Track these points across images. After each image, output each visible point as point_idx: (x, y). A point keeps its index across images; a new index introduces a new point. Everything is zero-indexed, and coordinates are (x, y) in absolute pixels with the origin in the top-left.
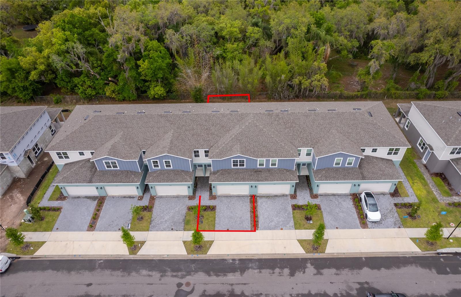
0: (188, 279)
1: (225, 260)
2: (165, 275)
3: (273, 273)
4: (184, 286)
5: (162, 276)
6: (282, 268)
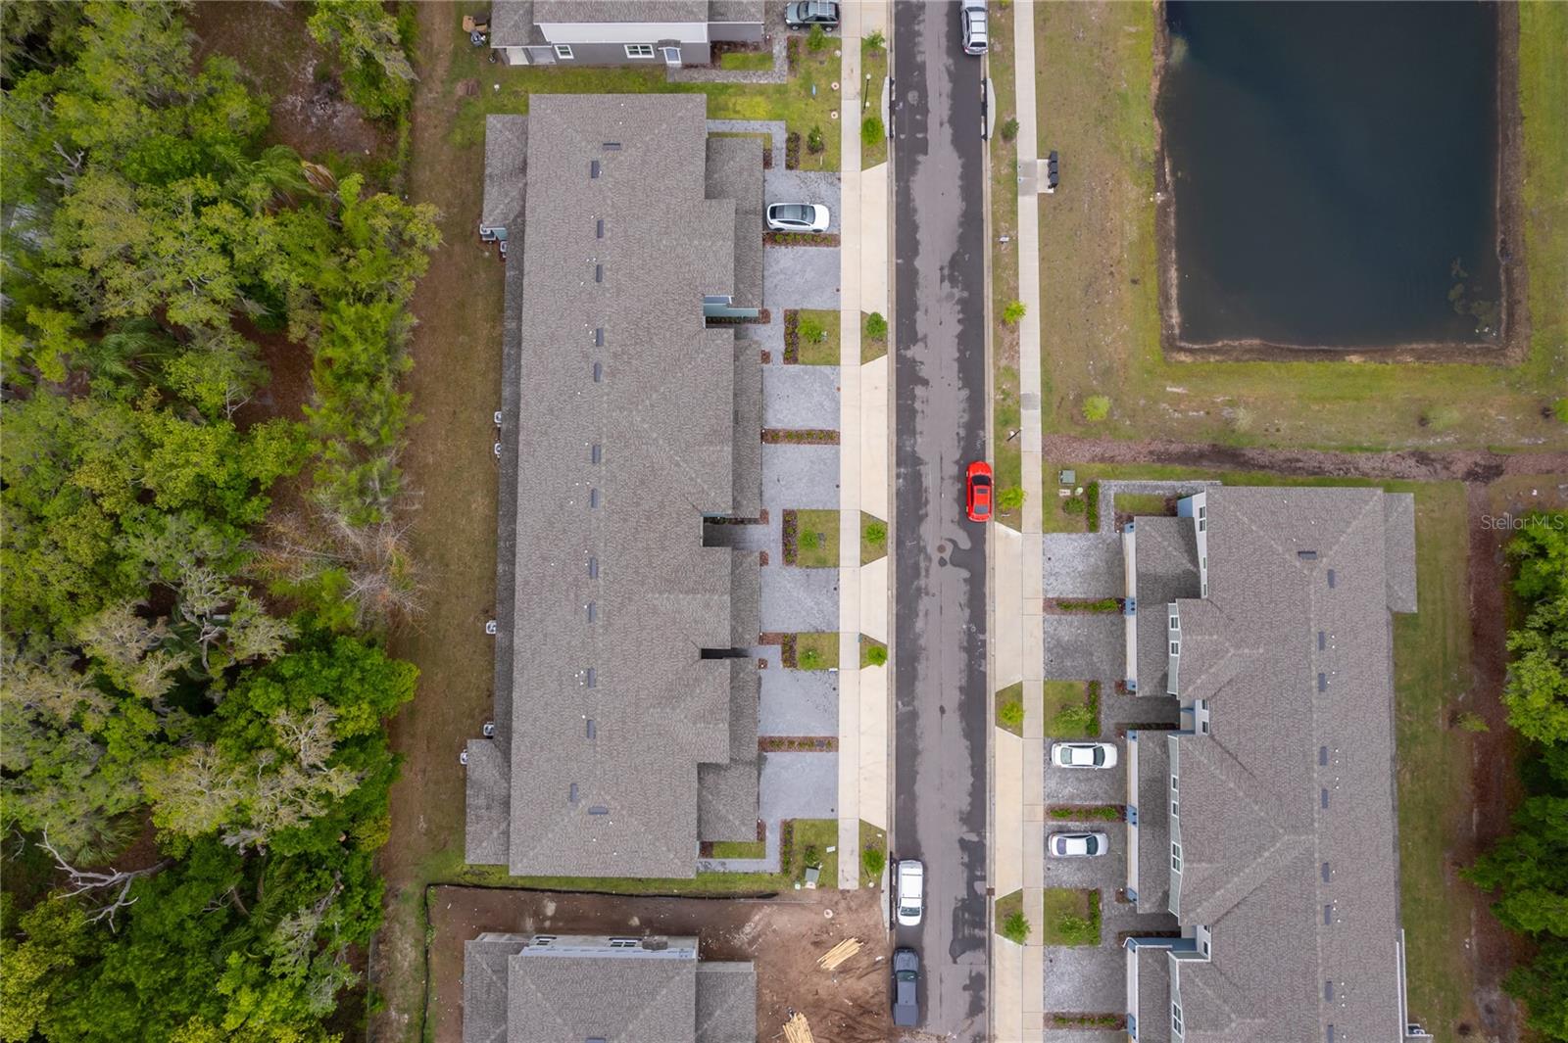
0: (931, 550)
1: (898, 492)
2: (926, 588)
3: (923, 412)
4: (943, 555)
5: (927, 594)
6: (914, 398)
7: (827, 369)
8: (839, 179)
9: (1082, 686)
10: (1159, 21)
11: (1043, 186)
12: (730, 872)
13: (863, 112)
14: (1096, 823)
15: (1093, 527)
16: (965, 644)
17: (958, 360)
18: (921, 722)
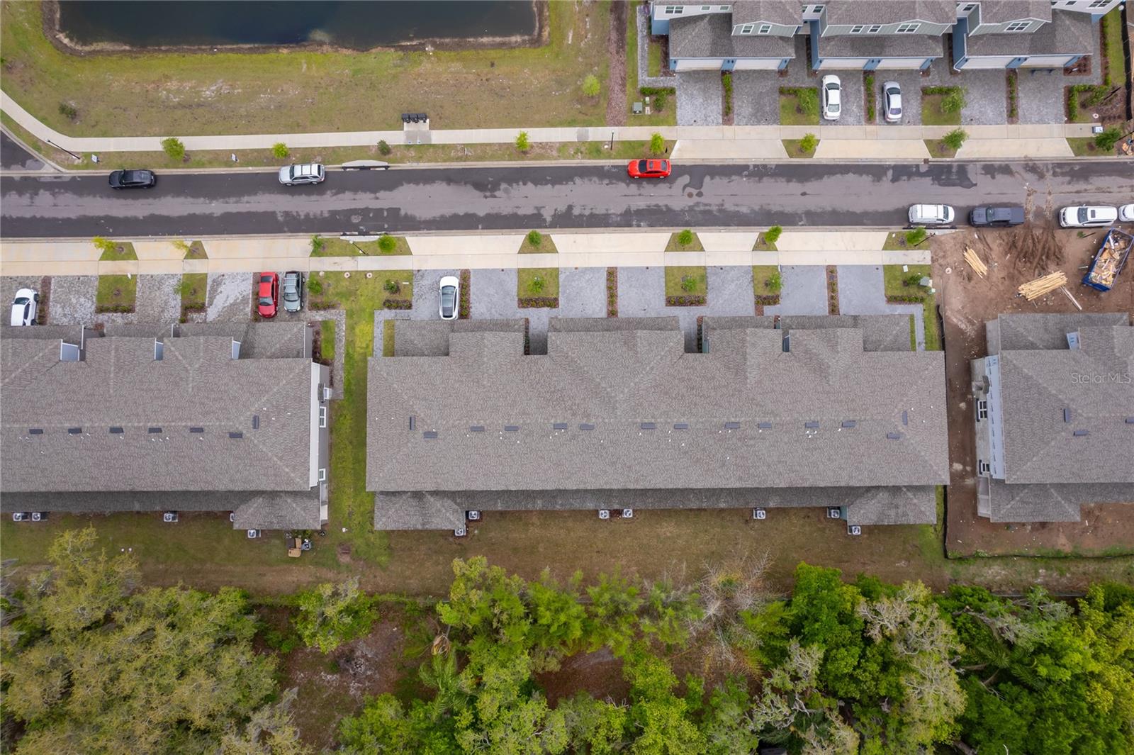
0: (691, 202)
1: (650, 226)
2: (719, 206)
3: (591, 209)
4: (695, 194)
5: (722, 205)
6: (581, 216)
7: (562, 277)
8: (419, 271)
9: (784, 99)
10: (297, 49)
11: (424, 126)
12: (925, 339)
13: (368, 255)
14: (876, 90)
15: (672, 91)
16: (757, 179)
17: (553, 184)
18: (813, 208)
